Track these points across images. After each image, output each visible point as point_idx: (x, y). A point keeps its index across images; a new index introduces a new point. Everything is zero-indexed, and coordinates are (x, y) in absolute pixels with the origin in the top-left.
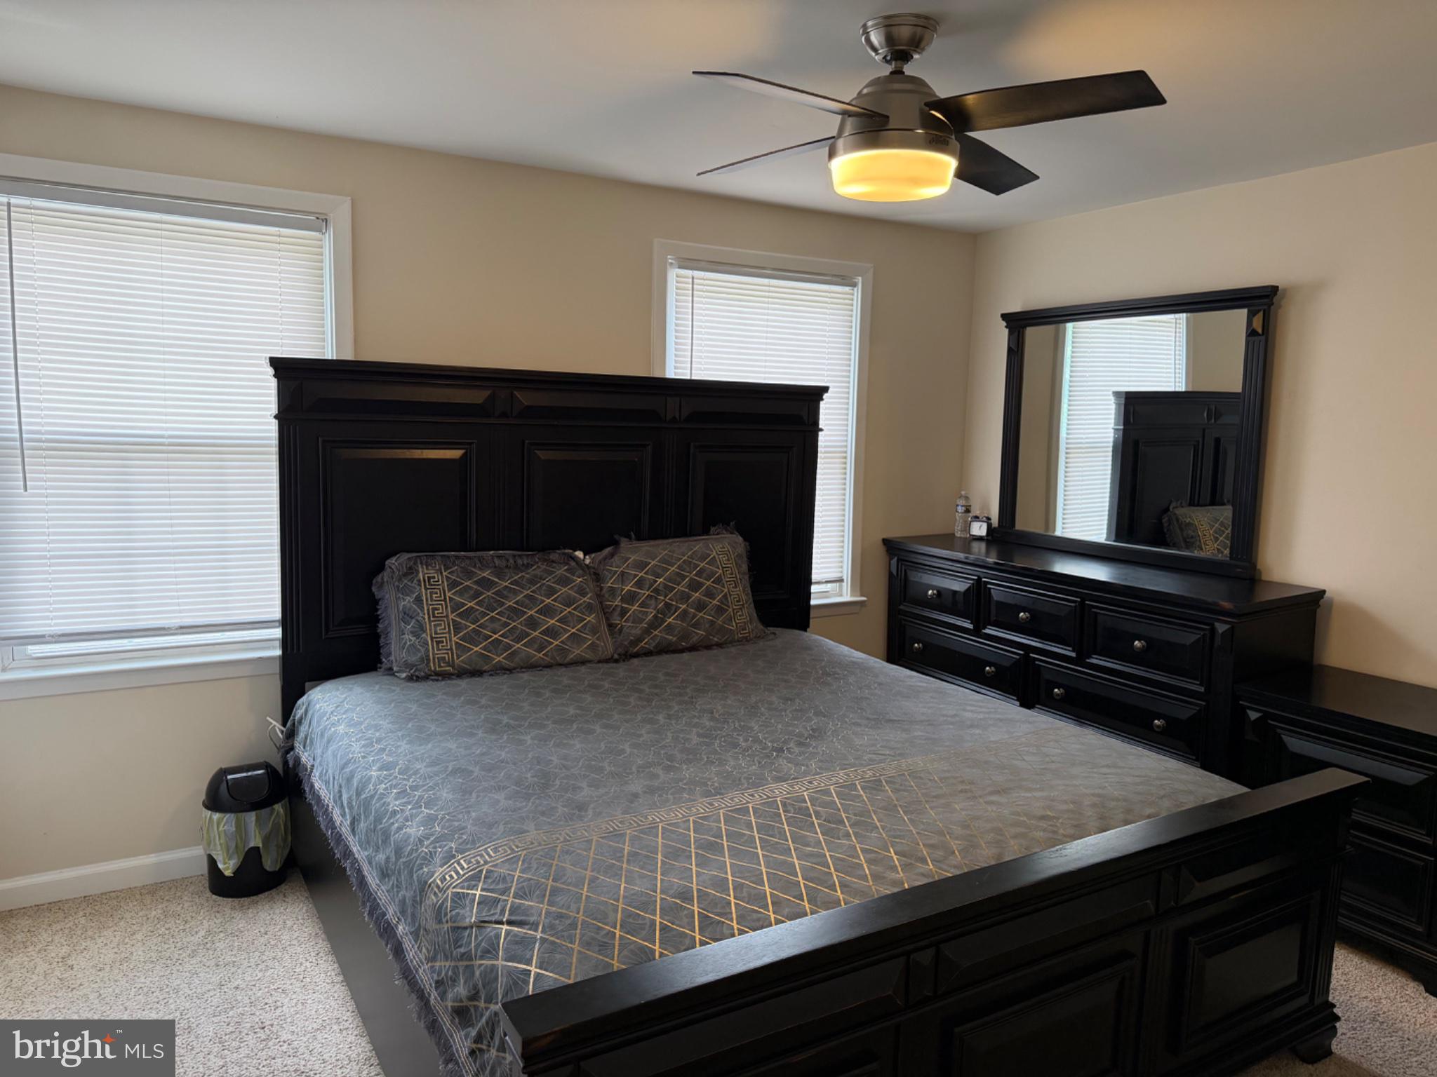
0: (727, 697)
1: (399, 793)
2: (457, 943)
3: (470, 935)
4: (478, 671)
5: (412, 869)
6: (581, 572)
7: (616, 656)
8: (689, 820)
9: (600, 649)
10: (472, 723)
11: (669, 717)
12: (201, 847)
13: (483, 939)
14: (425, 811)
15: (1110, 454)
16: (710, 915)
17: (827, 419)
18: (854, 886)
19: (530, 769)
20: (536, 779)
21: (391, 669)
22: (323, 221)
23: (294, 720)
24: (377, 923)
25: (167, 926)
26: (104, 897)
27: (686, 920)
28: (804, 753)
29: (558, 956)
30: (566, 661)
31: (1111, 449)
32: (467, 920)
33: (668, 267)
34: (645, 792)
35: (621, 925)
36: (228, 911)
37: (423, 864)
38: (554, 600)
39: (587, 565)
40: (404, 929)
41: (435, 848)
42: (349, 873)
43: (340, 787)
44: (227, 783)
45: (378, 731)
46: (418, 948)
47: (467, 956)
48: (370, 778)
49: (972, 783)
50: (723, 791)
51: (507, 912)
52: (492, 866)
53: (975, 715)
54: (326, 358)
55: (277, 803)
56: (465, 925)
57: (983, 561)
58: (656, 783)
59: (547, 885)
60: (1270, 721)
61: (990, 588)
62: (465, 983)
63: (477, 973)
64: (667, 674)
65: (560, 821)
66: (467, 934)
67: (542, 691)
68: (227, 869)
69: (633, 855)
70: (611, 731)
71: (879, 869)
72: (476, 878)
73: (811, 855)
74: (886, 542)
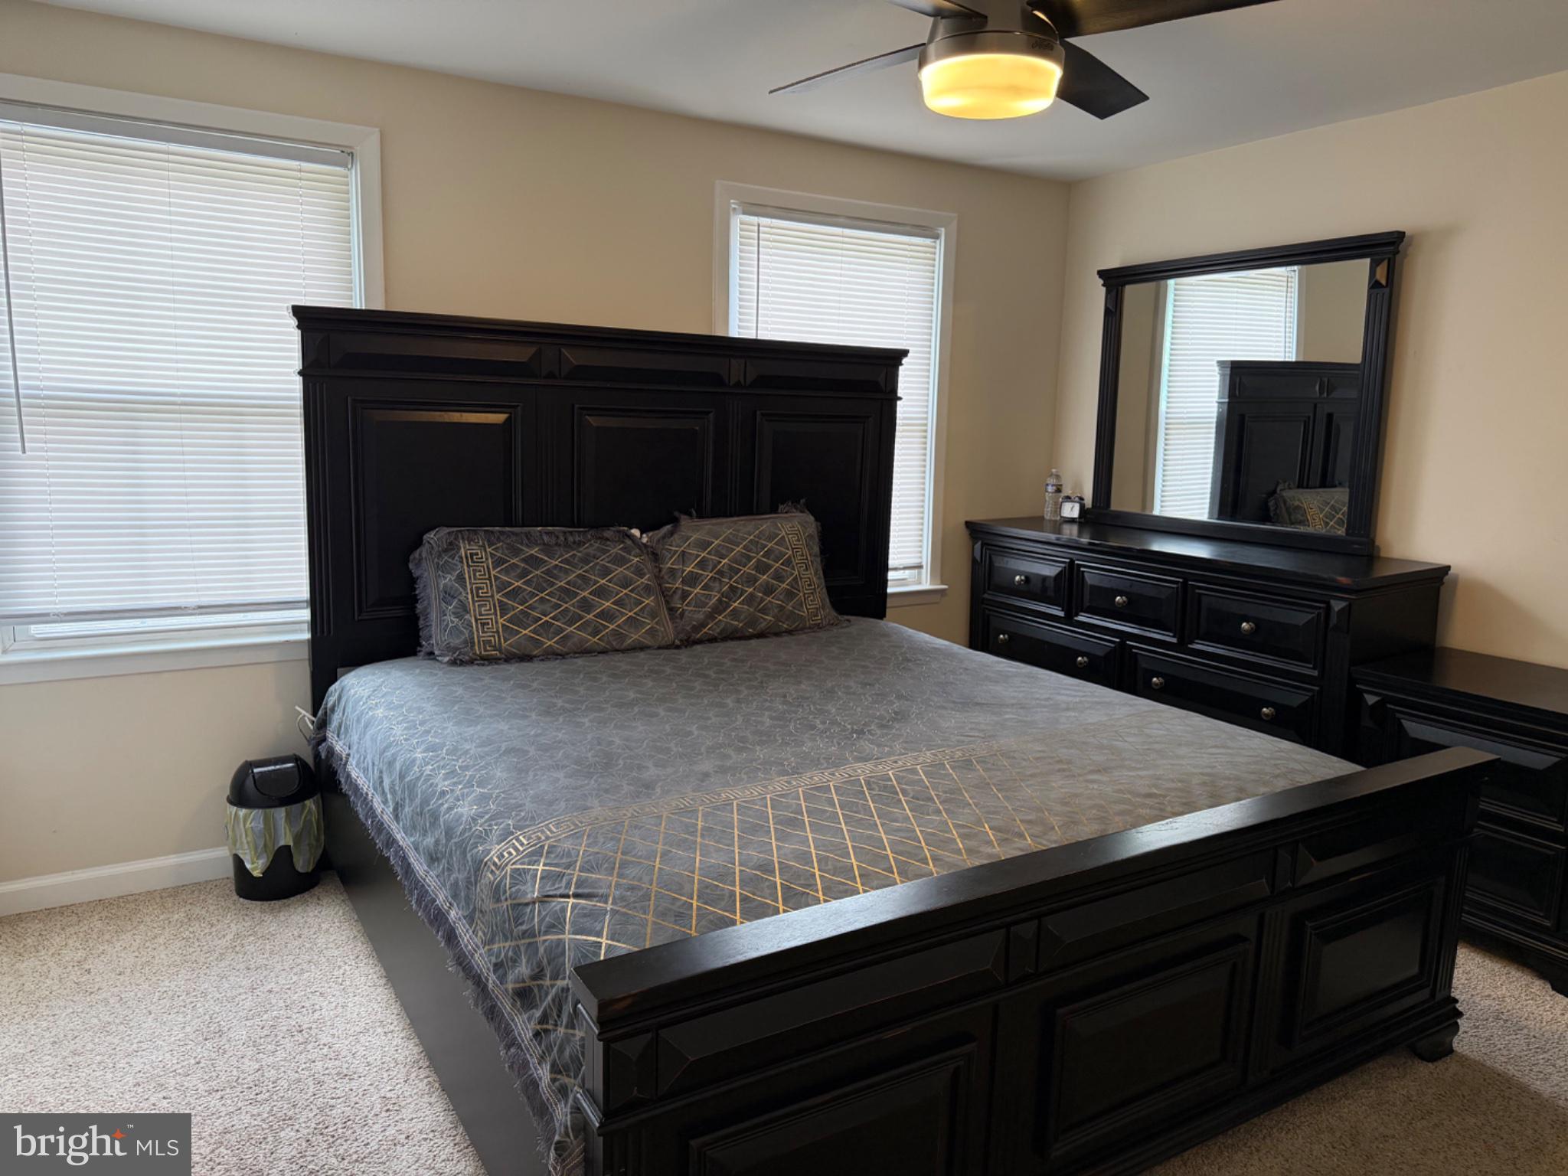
0: (800, 682)
1: (447, 773)
2: (518, 921)
3: (533, 911)
4: (528, 656)
5: (465, 848)
6: (638, 551)
7: (677, 642)
8: (766, 798)
9: (660, 634)
10: (524, 705)
11: (738, 701)
12: (226, 848)
13: (547, 915)
14: (478, 790)
15: (1214, 430)
16: (792, 886)
17: (905, 388)
18: (947, 859)
19: (590, 750)
20: (597, 759)
21: (431, 653)
22: (349, 154)
23: (326, 708)
24: (426, 909)
25: (191, 929)
26: (121, 900)
27: (767, 891)
28: (887, 734)
29: (630, 927)
30: (623, 647)
31: (1214, 425)
32: (529, 896)
33: (731, 213)
34: (716, 772)
35: (698, 896)
36: (257, 914)
37: (477, 843)
38: (609, 581)
39: (644, 545)
40: (457, 914)
41: (490, 825)
42: (393, 862)
43: (381, 772)
44: (254, 776)
45: (421, 713)
46: (473, 932)
47: (530, 933)
48: (414, 760)
49: (1069, 762)
50: (801, 771)
51: (573, 886)
52: (555, 841)
53: (1070, 699)
54: (354, 307)
55: (308, 798)
56: (526, 901)
57: (1077, 542)
58: (729, 763)
59: (616, 858)
60: (1389, 706)
61: (1083, 572)
62: (528, 962)
63: (542, 950)
64: (734, 660)
65: (626, 798)
66: (529, 910)
67: (599, 676)
68: (255, 869)
69: (708, 831)
70: (676, 714)
71: (972, 843)
72: (539, 852)
73: (898, 830)
74: (968, 524)
